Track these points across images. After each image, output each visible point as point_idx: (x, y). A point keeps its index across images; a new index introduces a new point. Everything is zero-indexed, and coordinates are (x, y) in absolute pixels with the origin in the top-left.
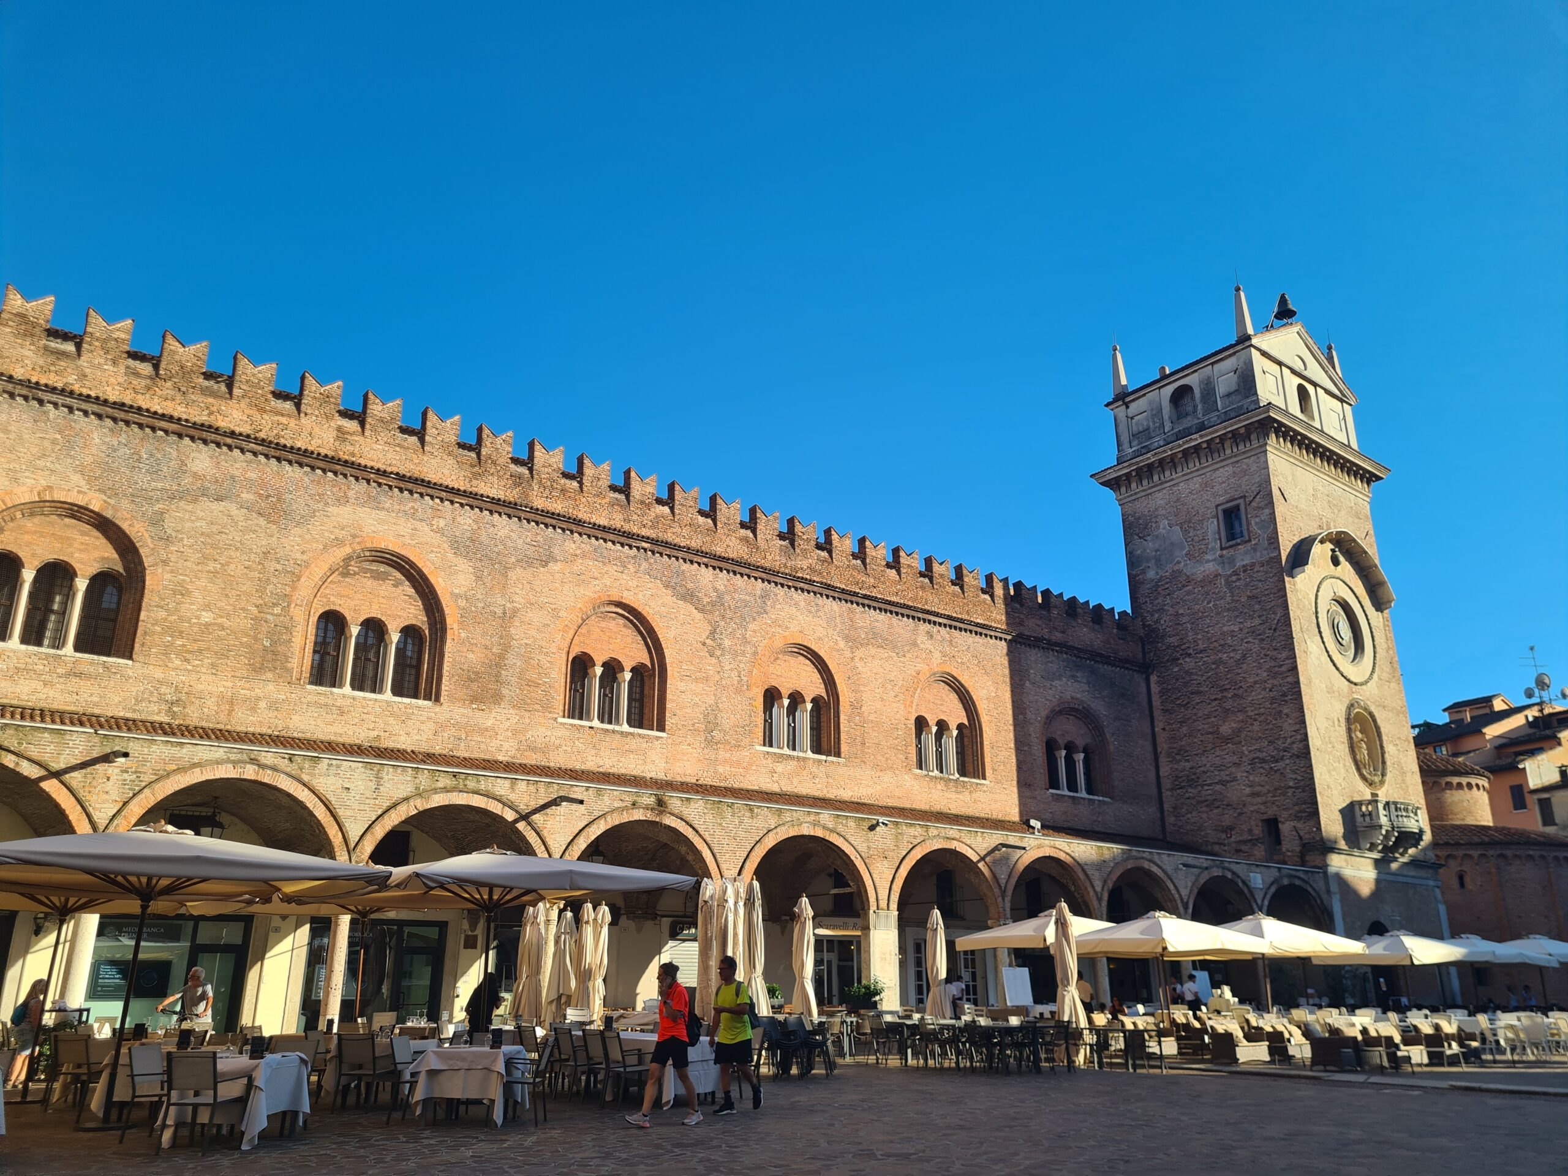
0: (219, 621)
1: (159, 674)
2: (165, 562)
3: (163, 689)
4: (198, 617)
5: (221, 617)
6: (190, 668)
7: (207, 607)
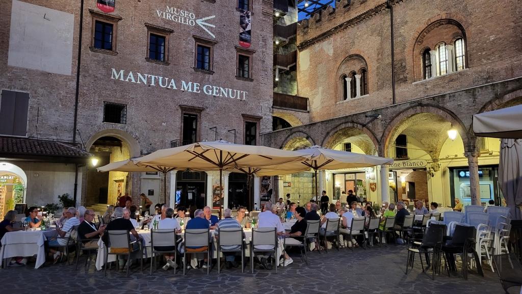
0: (498, 36)
1: (480, 69)
2: (471, 24)
3: (482, 74)
4: (489, 39)
5: (498, 34)
6: (490, 61)
7: (491, 34)
